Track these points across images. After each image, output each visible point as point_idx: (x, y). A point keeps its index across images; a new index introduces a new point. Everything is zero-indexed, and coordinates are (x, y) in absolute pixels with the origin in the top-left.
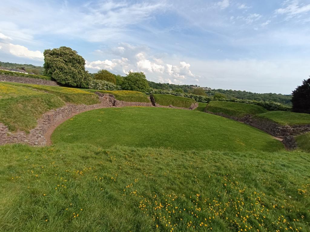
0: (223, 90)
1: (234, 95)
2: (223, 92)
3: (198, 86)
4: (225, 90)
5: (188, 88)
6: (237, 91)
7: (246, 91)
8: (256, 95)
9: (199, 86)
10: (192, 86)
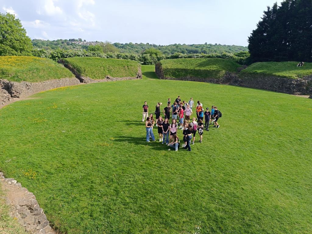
0: (122, 44)
1: (136, 50)
2: (122, 47)
3: (83, 40)
4: (124, 43)
5: (68, 45)
6: (139, 45)
7: (150, 44)
8: (163, 47)
9: (85, 41)
10: (73, 40)
